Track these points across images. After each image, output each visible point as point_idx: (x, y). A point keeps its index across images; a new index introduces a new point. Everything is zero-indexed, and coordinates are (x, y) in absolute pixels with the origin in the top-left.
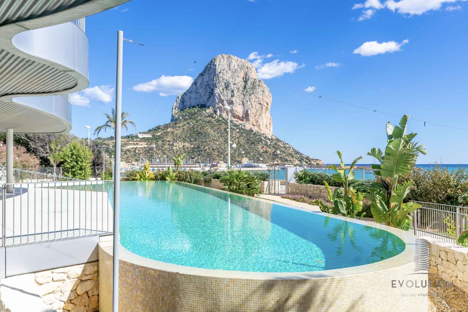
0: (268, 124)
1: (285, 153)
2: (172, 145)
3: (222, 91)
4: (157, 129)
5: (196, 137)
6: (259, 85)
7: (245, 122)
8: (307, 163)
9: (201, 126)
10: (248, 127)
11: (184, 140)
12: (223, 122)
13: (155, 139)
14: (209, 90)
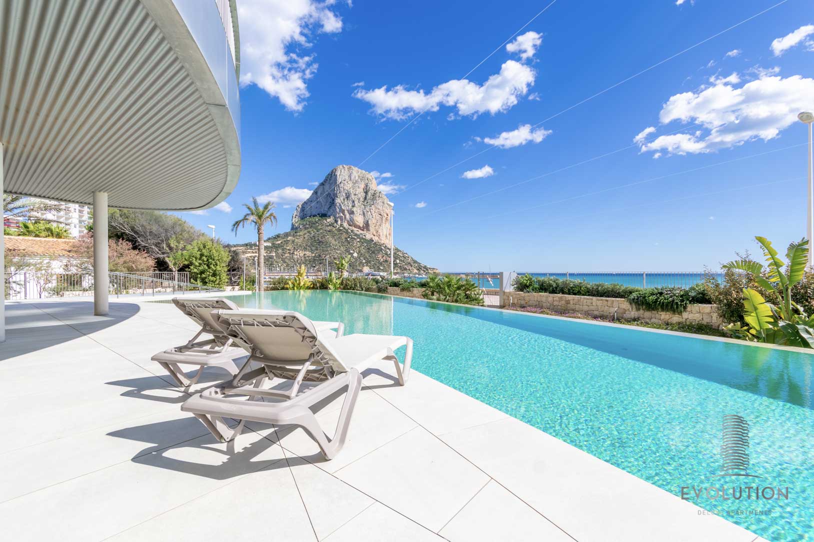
0: (388, 235)
1: (404, 262)
2: (292, 254)
3: (343, 201)
4: (276, 237)
5: (317, 246)
6: (379, 197)
7: (365, 232)
8: (424, 271)
9: (322, 235)
10: (368, 236)
11: (305, 249)
12: (344, 232)
13: (275, 247)
14: (330, 200)
